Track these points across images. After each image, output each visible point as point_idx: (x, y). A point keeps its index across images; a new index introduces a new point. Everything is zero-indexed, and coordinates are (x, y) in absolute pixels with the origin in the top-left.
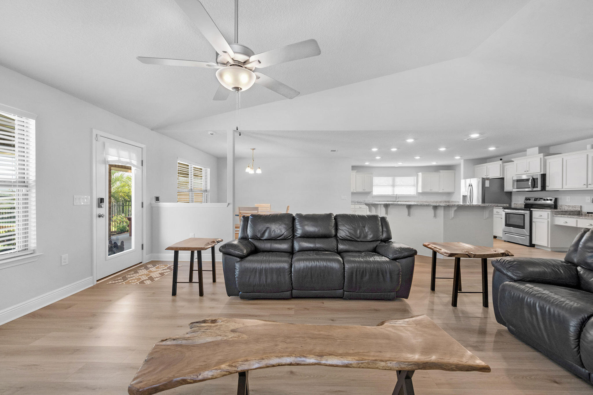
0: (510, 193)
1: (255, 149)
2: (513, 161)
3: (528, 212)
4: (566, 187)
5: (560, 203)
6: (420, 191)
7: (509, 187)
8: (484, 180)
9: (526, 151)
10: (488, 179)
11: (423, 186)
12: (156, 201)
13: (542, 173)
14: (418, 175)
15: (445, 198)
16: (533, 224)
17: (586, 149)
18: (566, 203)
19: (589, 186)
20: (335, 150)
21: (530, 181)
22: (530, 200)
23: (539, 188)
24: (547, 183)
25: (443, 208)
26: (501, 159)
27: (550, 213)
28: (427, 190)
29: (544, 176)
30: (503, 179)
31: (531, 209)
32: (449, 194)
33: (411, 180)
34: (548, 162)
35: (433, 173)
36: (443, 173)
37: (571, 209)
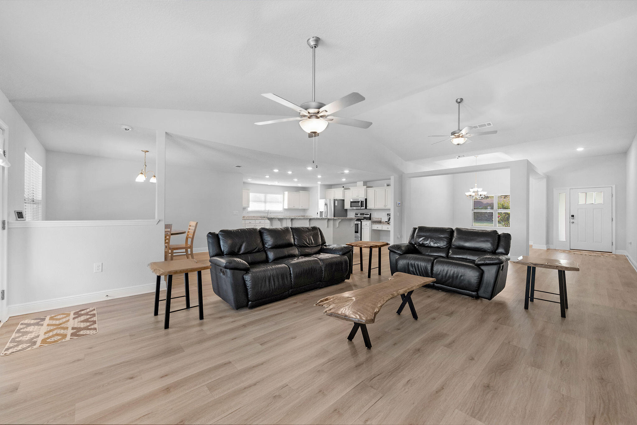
0: (346, 210)
1: (148, 151)
2: (350, 189)
3: (360, 222)
4: (377, 207)
5: (372, 217)
6: (286, 207)
7: (347, 206)
8: (335, 200)
9: (357, 183)
10: (337, 200)
11: (289, 204)
12: (19, 218)
13: (365, 198)
14: (284, 193)
15: (301, 214)
16: (362, 229)
17: (384, 186)
18: (375, 216)
19: (386, 207)
20: (240, 166)
21: (360, 203)
22: (358, 214)
23: (364, 208)
24: (367, 205)
25: (332, 220)
26: (343, 187)
27: (370, 222)
28: (291, 207)
29: (366, 200)
30: (344, 200)
31: (361, 220)
32: (304, 210)
33: (279, 197)
34: (368, 191)
35: (294, 192)
36: (302, 193)
37: (377, 220)
